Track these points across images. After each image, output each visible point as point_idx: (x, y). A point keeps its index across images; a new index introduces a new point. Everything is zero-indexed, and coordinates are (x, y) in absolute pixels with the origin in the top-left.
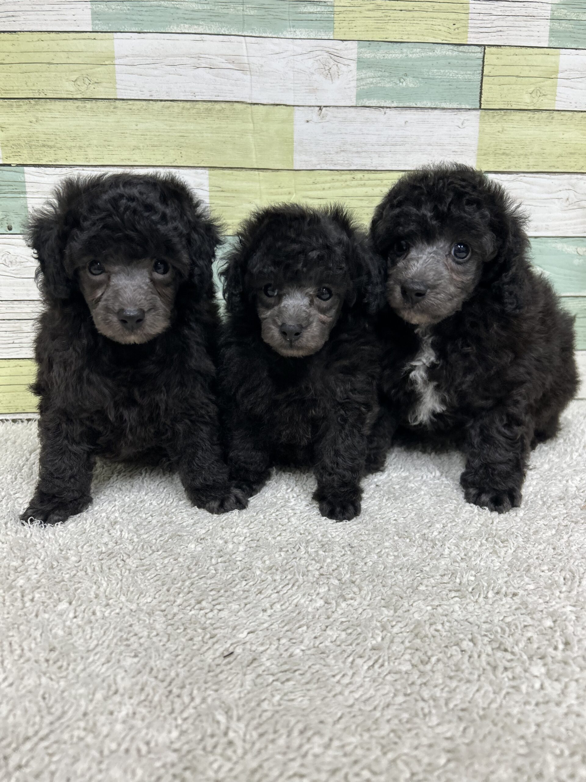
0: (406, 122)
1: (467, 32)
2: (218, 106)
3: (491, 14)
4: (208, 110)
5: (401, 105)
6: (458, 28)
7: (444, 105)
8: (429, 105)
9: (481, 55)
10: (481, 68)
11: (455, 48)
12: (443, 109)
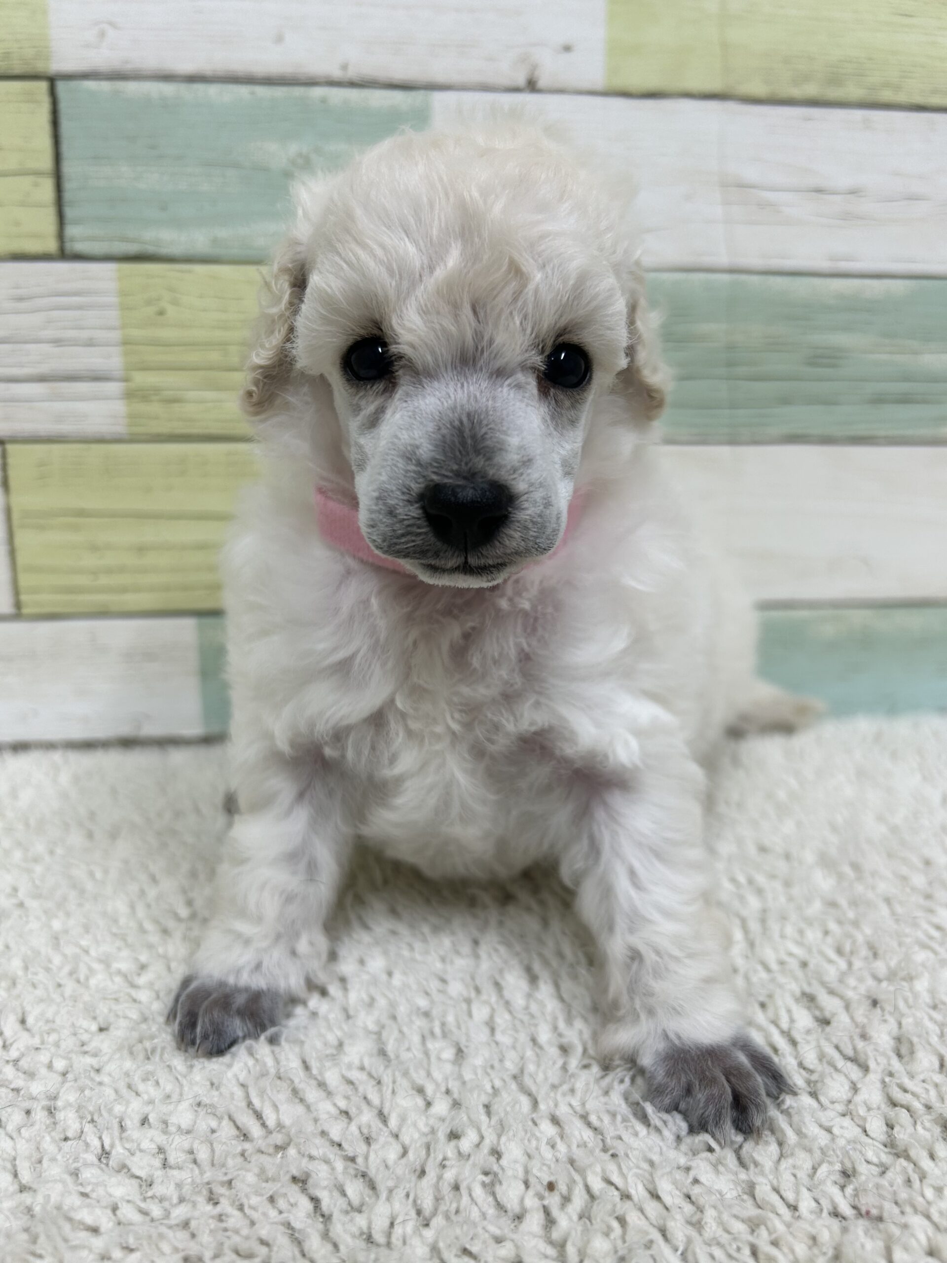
0: (279, 39)
1: (123, 293)
2: (811, 90)
3: (57, 342)
4: (835, 80)
5: (298, 91)
6: (149, 302)
7: (168, 89)
8: (213, 90)
9: (71, 231)
10: (67, 196)
11: (151, 249)
12: (167, 77)
